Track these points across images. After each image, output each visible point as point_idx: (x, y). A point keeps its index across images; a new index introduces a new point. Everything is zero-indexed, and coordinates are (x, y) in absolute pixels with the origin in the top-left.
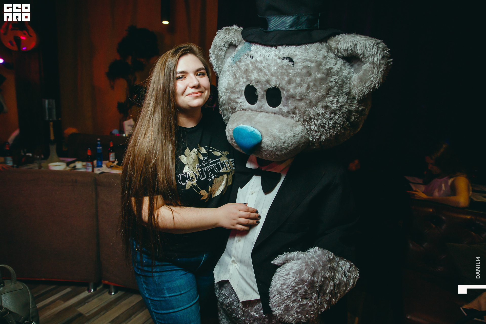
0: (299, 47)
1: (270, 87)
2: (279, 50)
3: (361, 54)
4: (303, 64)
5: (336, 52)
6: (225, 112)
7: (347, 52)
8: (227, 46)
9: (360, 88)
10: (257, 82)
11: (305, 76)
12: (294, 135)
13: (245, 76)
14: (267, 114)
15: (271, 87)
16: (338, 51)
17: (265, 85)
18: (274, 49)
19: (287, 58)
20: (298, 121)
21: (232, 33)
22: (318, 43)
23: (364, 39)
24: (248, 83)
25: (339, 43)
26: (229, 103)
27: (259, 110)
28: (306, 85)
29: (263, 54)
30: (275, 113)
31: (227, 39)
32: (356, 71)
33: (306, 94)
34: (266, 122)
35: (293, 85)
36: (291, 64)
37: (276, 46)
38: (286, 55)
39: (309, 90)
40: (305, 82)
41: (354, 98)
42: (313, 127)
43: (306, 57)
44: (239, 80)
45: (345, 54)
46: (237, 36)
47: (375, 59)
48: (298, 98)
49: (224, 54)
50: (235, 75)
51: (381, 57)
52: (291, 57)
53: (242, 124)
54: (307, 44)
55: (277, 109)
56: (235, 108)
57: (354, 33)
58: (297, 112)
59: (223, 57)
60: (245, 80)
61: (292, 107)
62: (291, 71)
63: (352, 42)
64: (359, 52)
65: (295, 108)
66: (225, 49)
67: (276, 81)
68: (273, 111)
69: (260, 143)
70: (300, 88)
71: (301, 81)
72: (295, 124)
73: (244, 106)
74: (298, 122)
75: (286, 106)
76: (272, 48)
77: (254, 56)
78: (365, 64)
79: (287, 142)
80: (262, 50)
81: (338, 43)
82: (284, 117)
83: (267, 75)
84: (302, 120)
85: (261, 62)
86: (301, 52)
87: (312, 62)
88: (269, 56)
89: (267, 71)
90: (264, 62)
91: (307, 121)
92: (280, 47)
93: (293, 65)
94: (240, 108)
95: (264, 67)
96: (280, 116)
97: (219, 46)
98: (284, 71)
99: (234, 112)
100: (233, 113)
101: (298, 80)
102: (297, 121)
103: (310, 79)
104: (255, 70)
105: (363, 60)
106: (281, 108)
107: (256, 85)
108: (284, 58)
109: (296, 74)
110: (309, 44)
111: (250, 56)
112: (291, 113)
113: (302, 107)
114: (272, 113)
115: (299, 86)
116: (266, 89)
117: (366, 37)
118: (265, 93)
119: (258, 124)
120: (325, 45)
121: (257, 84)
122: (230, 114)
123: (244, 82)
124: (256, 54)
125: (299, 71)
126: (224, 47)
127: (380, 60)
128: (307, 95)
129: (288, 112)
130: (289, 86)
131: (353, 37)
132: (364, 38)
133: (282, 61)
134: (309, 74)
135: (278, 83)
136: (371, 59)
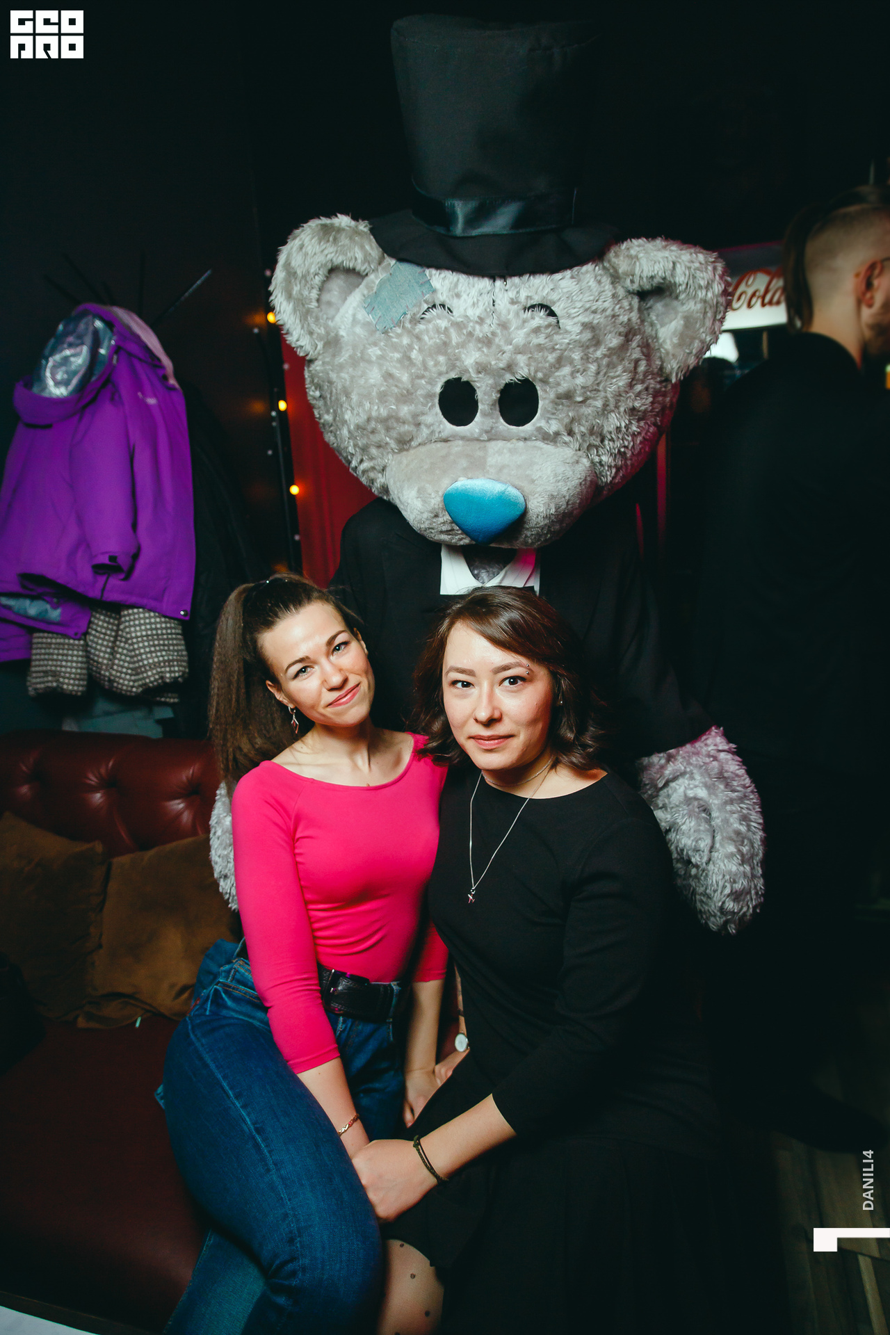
0: (558, 276)
1: (511, 380)
2: (516, 286)
3: (680, 285)
4: (580, 318)
5: (629, 281)
6: (374, 451)
7: (653, 280)
8: (323, 272)
9: (681, 356)
10: (480, 372)
11: (588, 347)
12: (581, 481)
13: (441, 359)
14: (509, 445)
15: (513, 378)
16: (632, 282)
17: (501, 376)
18: (499, 283)
19: (542, 306)
20: (579, 450)
21: (344, 241)
22: (590, 264)
23: (689, 250)
24: (453, 375)
25: (638, 264)
26: (388, 429)
27: (485, 437)
28: (593, 368)
29: (478, 300)
30: (525, 439)
31: (329, 257)
32: (659, 318)
33: (596, 387)
34: (518, 463)
35: (566, 370)
36: (552, 320)
37: (504, 277)
38: (536, 299)
39: (600, 377)
40: (590, 360)
41: (667, 380)
42: (604, 458)
43: (581, 300)
44: (426, 369)
45: (647, 287)
46: (362, 247)
47: (710, 295)
48: (579, 399)
49: (318, 295)
50: (409, 359)
51: (720, 292)
52: (549, 304)
53: (462, 478)
54: (570, 267)
55: (529, 427)
56: (411, 440)
57: (661, 237)
58: (576, 430)
59: (316, 304)
60: (444, 369)
61: (567, 420)
62: (556, 337)
63: (666, 259)
64: (677, 281)
65: (573, 420)
66: (318, 280)
67: (528, 365)
68: (523, 435)
69: (525, 512)
70: (580, 376)
71: (582, 358)
72: (576, 458)
73: (440, 432)
74: (578, 452)
75: (549, 418)
76: (494, 281)
77: (454, 305)
78: (683, 304)
79: (572, 499)
80: (468, 289)
81: (635, 262)
82: (549, 446)
83: (503, 354)
84: (585, 446)
85: (481, 321)
86: (565, 290)
87: (594, 312)
88: (494, 305)
89: (502, 343)
90: (488, 321)
91: (597, 447)
92: (516, 280)
93: (558, 322)
94: (427, 438)
95: (493, 334)
96: (540, 444)
97: (304, 277)
98: (541, 339)
99: (407, 450)
100: (401, 450)
101: (576, 356)
102: (578, 448)
103: (599, 354)
104: (469, 341)
105: (682, 296)
106: (538, 425)
107: (476, 379)
108: (533, 307)
109: (569, 344)
110: (576, 269)
111: (443, 306)
112: (566, 434)
113: (587, 418)
114: (519, 439)
115: (578, 372)
116: (502, 386)
117: (690, 248)
118: (499, 395)
119: (505, 471)
120: (601, 266)
121: (480, 375)
122: (390, 456)
123: (440, 374)
124: (455, 300)
125: (573, 337)
126: (316, 277)
127: (717, 296)
128: (595, 390)
129: (557, 434)
130: (557, 374)
131: (665, 247)
132: (686, 249)
133: (532, 315)
134: (596, 342)
135: (532, 369)
136: (701, 294)
